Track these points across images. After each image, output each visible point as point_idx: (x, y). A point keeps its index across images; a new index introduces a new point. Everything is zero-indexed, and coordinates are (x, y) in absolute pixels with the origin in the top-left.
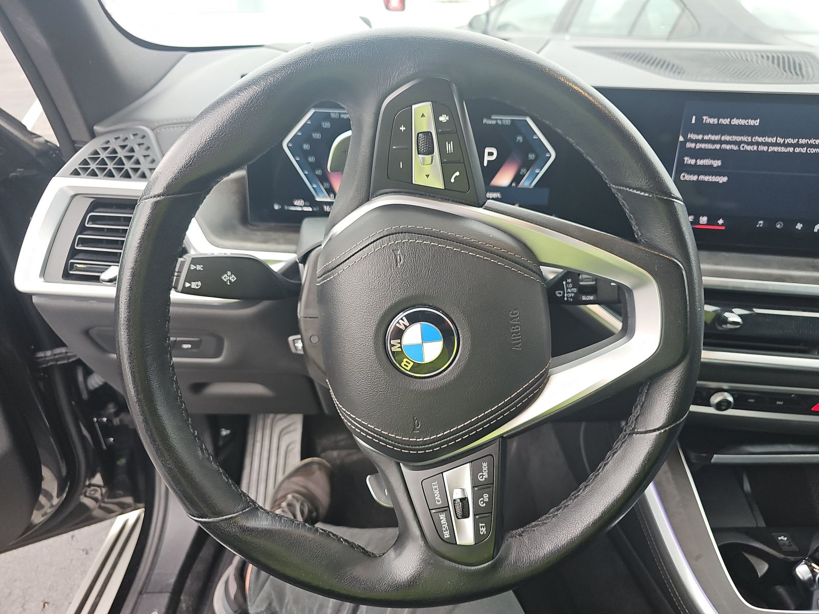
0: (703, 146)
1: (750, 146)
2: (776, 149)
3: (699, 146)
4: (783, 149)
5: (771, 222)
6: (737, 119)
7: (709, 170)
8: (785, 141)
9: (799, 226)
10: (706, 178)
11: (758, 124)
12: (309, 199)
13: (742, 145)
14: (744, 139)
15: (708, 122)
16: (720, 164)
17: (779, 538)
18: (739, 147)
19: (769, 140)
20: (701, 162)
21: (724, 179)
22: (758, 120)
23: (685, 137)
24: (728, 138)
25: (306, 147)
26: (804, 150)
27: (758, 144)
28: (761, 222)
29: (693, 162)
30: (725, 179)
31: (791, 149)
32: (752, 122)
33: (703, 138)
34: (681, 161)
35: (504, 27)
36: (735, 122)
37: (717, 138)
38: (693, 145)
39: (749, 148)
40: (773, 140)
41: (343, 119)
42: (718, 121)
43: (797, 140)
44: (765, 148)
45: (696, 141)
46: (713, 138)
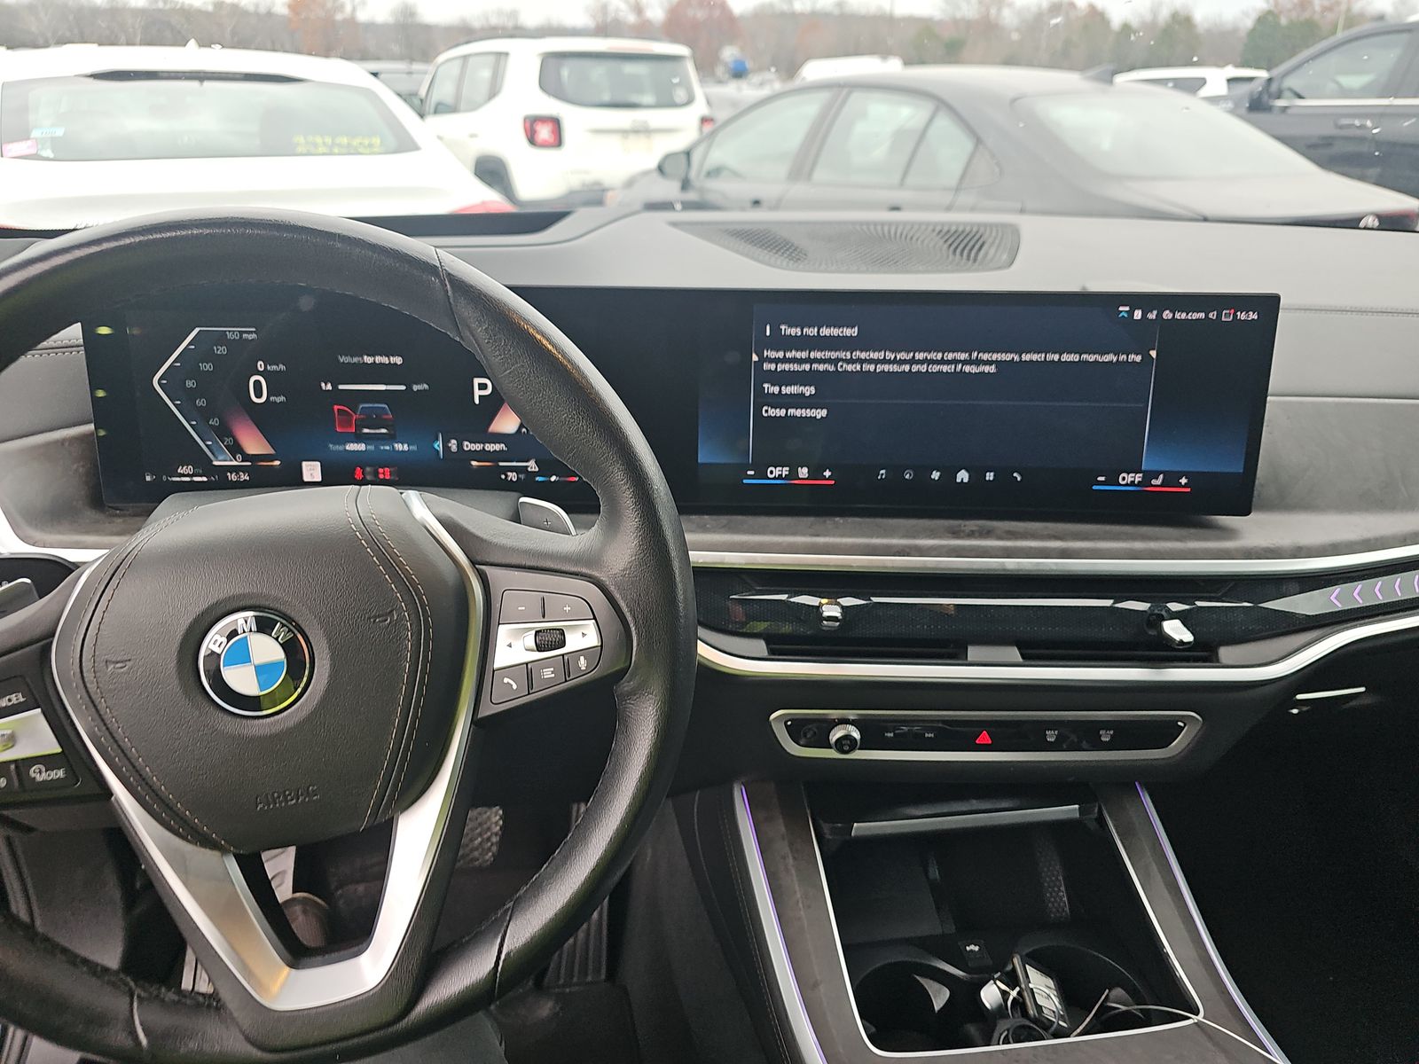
0: (787, 367)
1: (850, 365)
2: (886, 368)
3: (781, 367)
4: (895, 368)
5: (896, 471)
6: (827, 327)
7: (799, 401)
8: (896, 357)
9: (936, 475)
10: (798, 413)
11: (856, 334)
12: (204, 464)
13: (840, 364)
14: (842, 355)
15: (788, 332)
16: (813, 392)
17: (968, 948)
18: (836, 366)
19: (875, 355)
20: (787, 390)
21: (821, 413)
22: (856, 328)
23: (760, 355)
24: (819, 355)
25: (190, 384)
26: (923, 368)
27: (861, 361)
28: (883, 472)
29: (776, 390)
30: (824, 413)
31: (907, 368)
32: (848, 332)
33: (785, 355)
34: (759, 389)
35: (715, 172)
36: (825, 331)
37: (804, 355)
38: (773, 367)
39: (850, 368)
40: (881, 355)
41: (247, 340)
42: (802, 331)
43: (912, 354)
44: (872, 368)
45: (777, 361)
46: (799, 355)
